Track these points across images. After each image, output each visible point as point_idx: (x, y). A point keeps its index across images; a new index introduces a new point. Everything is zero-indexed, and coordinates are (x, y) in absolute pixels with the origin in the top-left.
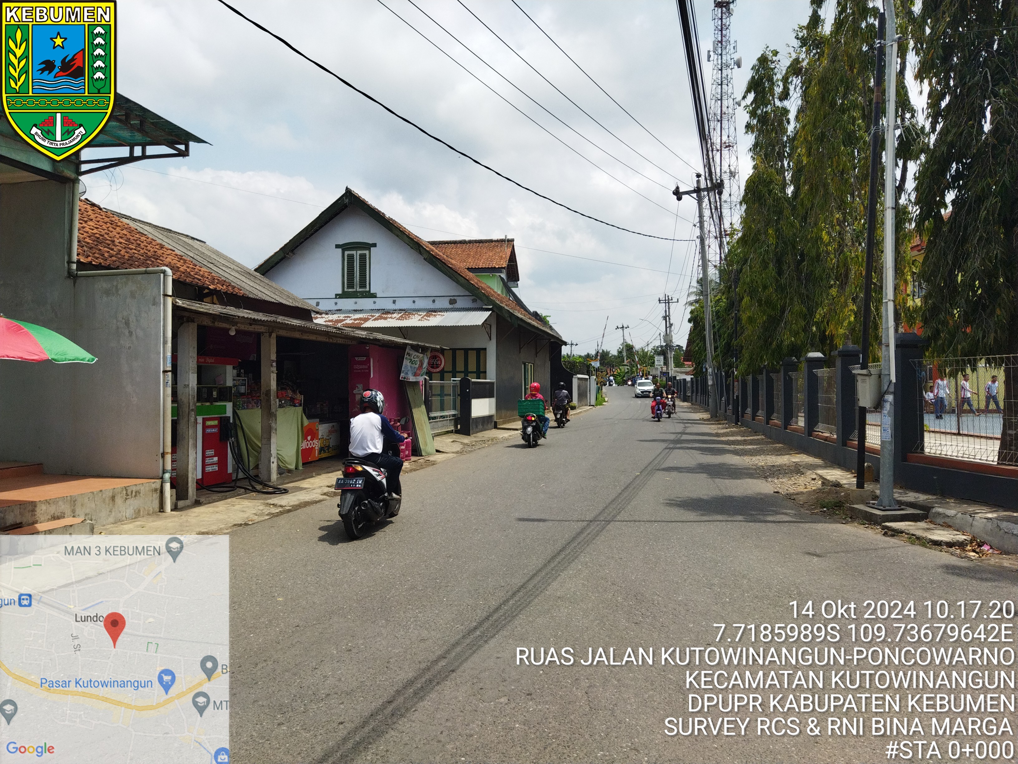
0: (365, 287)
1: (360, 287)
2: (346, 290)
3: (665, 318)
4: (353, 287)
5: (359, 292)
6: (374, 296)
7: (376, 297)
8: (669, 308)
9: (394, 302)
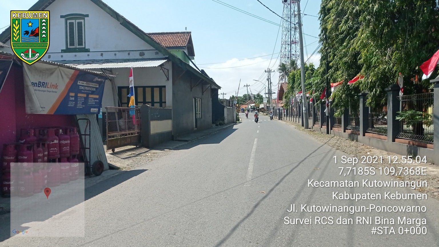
0: (82, 45)
1: (79, 45)
2: (69, 47)
3: (268, 79)
4: (74, 45)
5: (78, 48)
6: (88, 51)
7: (89, 51)
8: (270, 75)
9: (102, 55)
